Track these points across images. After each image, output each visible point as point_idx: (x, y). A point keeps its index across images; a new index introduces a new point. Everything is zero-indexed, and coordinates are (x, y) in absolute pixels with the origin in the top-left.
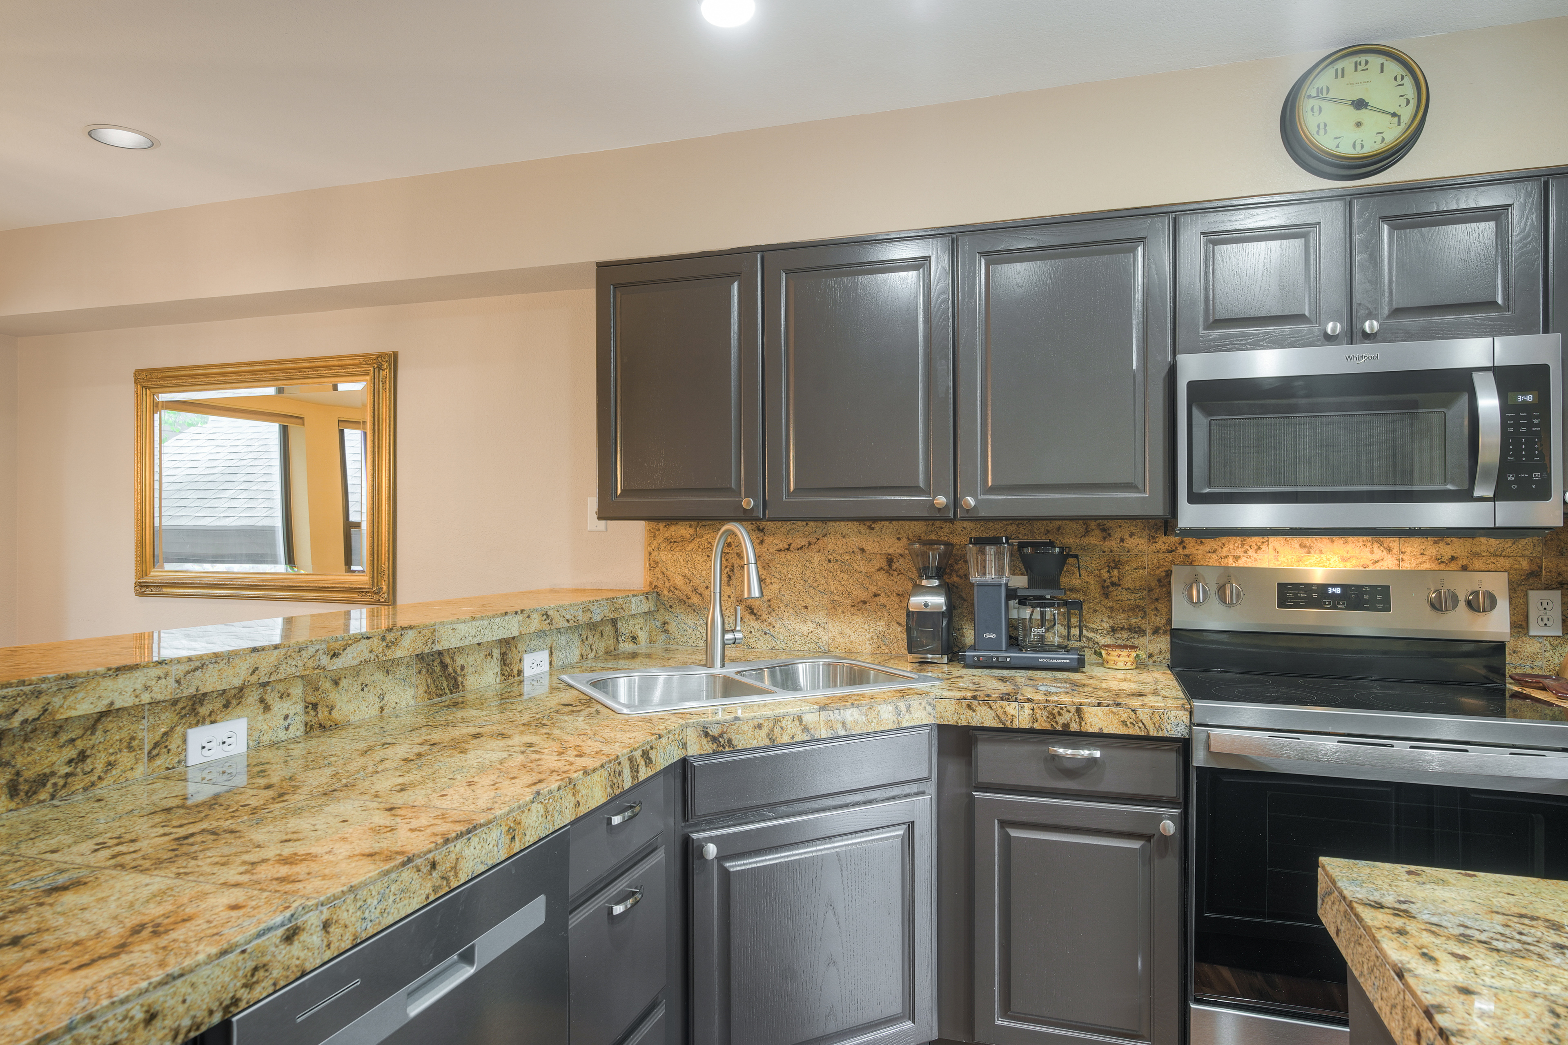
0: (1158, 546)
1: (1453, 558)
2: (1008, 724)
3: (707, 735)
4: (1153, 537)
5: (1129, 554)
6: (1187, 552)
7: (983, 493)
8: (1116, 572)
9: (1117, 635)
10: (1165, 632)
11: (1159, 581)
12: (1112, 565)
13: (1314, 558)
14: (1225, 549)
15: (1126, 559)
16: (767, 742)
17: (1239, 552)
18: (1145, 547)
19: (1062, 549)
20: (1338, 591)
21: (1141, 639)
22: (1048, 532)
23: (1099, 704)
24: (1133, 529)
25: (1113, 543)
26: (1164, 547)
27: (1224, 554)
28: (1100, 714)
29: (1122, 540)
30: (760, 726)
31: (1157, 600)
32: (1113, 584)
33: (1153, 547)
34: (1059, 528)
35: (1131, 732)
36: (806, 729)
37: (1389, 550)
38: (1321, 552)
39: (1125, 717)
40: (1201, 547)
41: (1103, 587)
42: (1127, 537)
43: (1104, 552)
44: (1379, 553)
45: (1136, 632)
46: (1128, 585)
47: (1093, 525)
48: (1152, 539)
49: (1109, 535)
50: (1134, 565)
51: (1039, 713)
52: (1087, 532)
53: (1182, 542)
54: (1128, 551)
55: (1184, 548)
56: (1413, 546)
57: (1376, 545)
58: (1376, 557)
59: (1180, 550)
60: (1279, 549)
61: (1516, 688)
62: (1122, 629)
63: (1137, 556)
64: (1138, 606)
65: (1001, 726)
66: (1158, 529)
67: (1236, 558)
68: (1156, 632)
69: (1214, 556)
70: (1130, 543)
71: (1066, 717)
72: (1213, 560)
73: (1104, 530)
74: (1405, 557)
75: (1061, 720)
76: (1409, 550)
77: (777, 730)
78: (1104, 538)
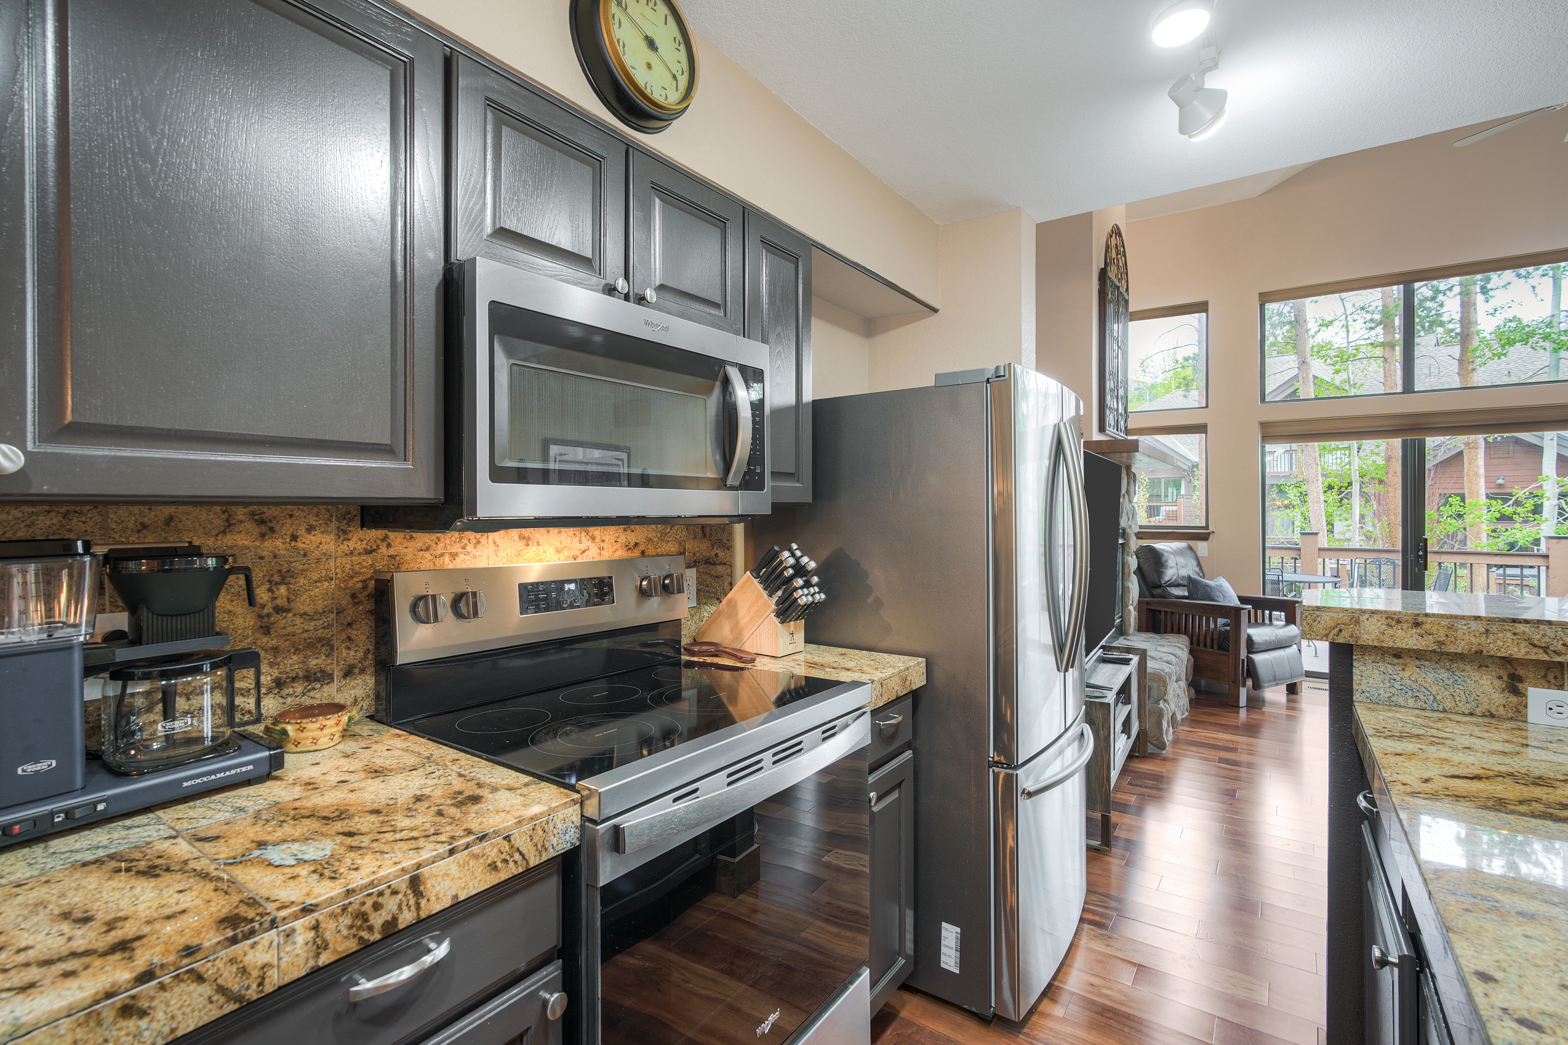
0: (352, 544)
1: (636, 544)
2: (253, 994)
4: (345, 532)
5: (305, 559)
6: (392, 551)
7: (43, 437)
8: (283, 590)
9: (285, 691)
10: (362, 671)
11: (353, 596)
12: (276, 578)
13: (532, 551)
14: (441, 545)
15: (301, 567)
17: (457, 548)
18: (332, 547)
20: (572, 586)
21: (326, 688)
22: (144, 526)
23: (452, 852)
24: (312, 520)
25: (279, 543)
26: (360, 547)
27: (439, 552)
28: (454, 868)
29: (294, 538)
31: (350, 625)
32: (278, 610)
33: (344, 547)
34: (169, 520)
35: (503, 876)
37: (593, 538)
38: (538, 544)
40: (410, 544)
42: (302, 532)
43: (262, 558)
44: (586, 543)
45: (317, 680)
46: (303, 608)
47: (240, 513)
48: (343, 534)
49: (272, 530)
50: (315, 576)
51: (329, 928)
52: (229, 526)
53: (386, 537)
54: (305, 555)
55: (389, 546)
56: (610, 534)
57: (584, 534)
58: (583, 547)
59: (383, 550)
60: (499, 542)
62: (294, 679)
63: (318, 561)
64: (320, 640)
65: (231, 1007)
66: (351, 520)
67: (454, 556)
68: (348, 673)
69: (427, 555)
70: (310, 541)
71: (391, 904)
72: (426, 561)
73: (262, 522)
74: (605, 545)
75: (377, 920)
76: (607, 538)
78: (263, 536)
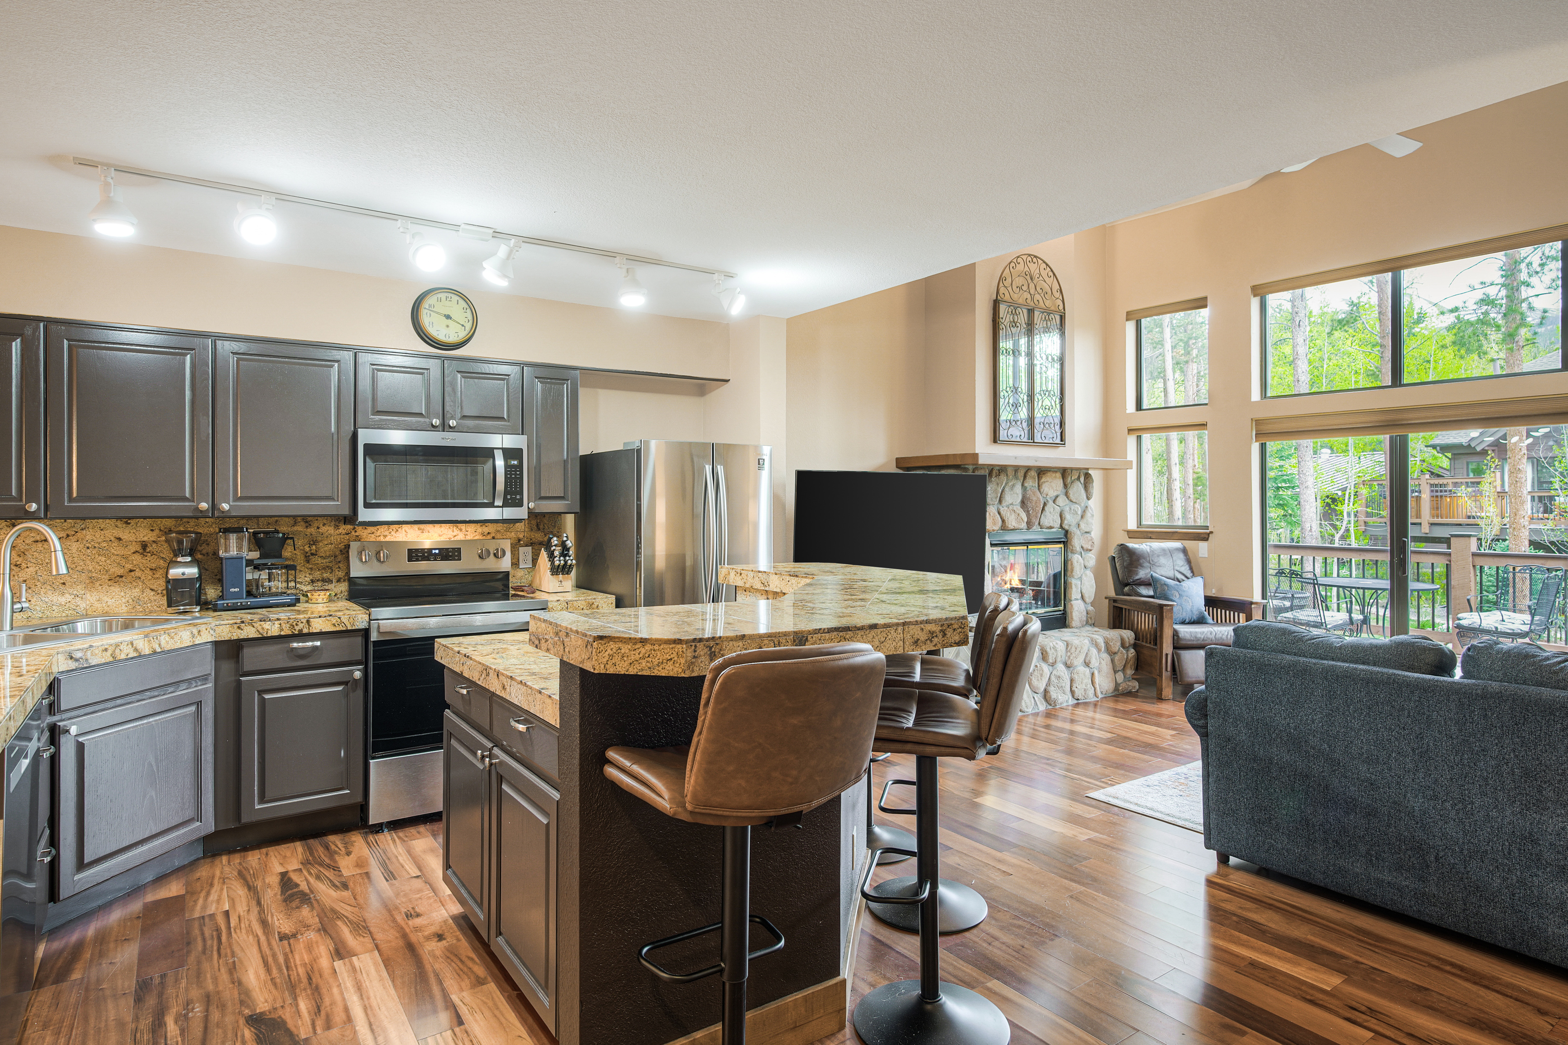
0: (340, 531)
1: (489, 533)
2: (265, 635)
3: (71, 658)
4: (337, 526)
5: (322, 536)
6: (357, 534)
7: (234, 501)
8: (314, 547)
9: (315, 585)
10: (344, 581)
11: (341, 551)
12: (312, 543)
13: (425, 534)
14: (379, 532)
15: (320, 539)
16: (111, 659)
17: (387, 533)
18: (332, 531)
19: (284, 534)
20: (437, 551)
21: (330, 585)
22: (269, 524)
23: (320, 617)
24: (325, 521)
25: (312, 530)
26: (344, 532)
27: (378, 534)
28: (321, 622)
29: (318, 528)
30: (106, 650)
31: (339, 562)
32: (312, 554)
33: (337, 532)
34: (277, 521)
35: (338, 629)
36: (136, 650)
37: (461, 530)
38: (429, 532)
39: (334, 621)
40: (365, 531)
41: (306, 556)
42: (321, 526)
43: (307, 535)
44: (456, 532)
45: (326, 582)
46: (322, 554)
47: (299, 519)
48: (337, 527)
49: (310, 525)
50: (326, 543)
51: (284, 626)
52: (295, 524)
53: (354, 528)
54: (322, 534)
55: (356, 531)
56: (471, 528)
57: (455, 528)
58: (455, 534)
59: (353, 533)
60: (408, 531)
61: (513, 592)
62: (318, 581)
63: (327, 537)
64: (328, 567)
65: (260, 636)
66: (340, 521)
67: (385, 536)
68: (339, 581)
69: (373, 535)
70: (323, 529)
71: (301, 626)
72: (372, 538)
73: (306, 522)
74: (468, 533)
75: (297, 628)
76: (469, 530)
77: (117, 651)
78: (307, 527)
